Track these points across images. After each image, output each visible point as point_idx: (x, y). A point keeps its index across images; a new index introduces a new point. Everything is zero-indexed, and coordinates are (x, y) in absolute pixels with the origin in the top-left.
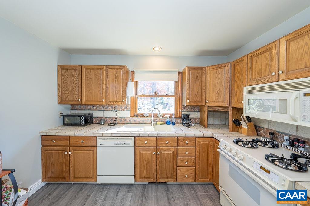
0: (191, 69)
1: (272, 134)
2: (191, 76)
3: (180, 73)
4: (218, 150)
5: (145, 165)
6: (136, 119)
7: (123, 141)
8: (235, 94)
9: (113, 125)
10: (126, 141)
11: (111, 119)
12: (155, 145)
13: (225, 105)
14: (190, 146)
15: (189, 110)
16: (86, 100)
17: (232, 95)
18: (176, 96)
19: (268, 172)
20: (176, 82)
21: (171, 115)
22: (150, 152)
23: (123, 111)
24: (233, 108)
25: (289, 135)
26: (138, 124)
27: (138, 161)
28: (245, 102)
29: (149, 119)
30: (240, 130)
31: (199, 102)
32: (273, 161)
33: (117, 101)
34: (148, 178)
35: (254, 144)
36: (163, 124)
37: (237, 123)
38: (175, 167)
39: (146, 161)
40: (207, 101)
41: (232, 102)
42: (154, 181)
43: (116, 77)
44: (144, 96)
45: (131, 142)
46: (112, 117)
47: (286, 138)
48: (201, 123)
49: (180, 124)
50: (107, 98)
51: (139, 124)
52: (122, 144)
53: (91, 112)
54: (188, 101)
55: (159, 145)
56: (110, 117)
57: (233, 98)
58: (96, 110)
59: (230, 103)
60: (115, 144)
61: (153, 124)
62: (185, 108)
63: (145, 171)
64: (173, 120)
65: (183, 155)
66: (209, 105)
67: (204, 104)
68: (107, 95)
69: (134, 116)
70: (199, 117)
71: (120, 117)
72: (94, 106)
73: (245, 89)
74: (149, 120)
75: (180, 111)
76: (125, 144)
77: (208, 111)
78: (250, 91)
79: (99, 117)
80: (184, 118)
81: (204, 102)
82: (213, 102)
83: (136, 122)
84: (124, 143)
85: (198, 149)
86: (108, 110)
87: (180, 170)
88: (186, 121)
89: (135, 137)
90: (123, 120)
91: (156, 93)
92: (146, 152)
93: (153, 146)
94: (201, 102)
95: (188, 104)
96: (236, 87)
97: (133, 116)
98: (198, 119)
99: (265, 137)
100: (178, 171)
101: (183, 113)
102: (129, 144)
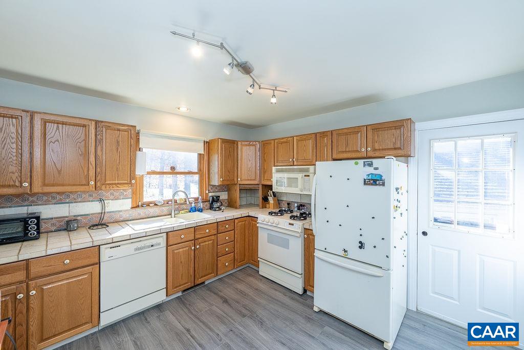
0: (224, 141)
1: (288, 204)
2: (223, 150)
3: (207, 142)
4: (258, 225)
5: (181, 268)
6: (141, 212)
7: (149, 243)
8: (265, 172)
9: (100, 227)
10: (154, 242)
11: (89, 217)
12: (193, 238)
13: (256, 182)
14: (229, 230)
15: (216, 190)
16: (44, 185)
17: (262, 173)
18: (200, 172)
19: (293, 225)
20: (200, 155)
21: (196, 199)
22: (187, 248)
23: (116, 199)
24: (262, 185)
25: (297, 203)
26: (146, 218)
27: (170, 265)
28: (274, 180)
29: (163, 208)
30: (268, 205)
31: (231, 180)
32: (294, 219)
33: (120, 184)
34: (184, 284)
35: (281, 212)
36: (187, 212)
37: (265, 199)
38: (216, 258)
39: (181, 262)
40: (239, 179)
41: (262, 180)
42: (193, 285)
43: (118, 142)
44: (154, 173)
45: (162, 240)
46: (92, 214)
47: (296, 205)
48: (231, 204)
49: (207, 209)
50: (98, 179)
51: (148, 218)
52: (148, 247)
53: (33, 209)
54: (221, 179)
55: (197, 236)
56: (88, 215)
57: (262, 176)
58: (49, 204)
59: (260, 180)
60: (136, 249)
61: (175, 214)
62: (212, 189)
63: (181, 276)
64: (201, 205)
65: (223, 242)
66: (241, 183)
67: (236, 183)
68: (97, 173)
69: (138, 206)
70: (227, 198)
71: (110, 212)
72: (40, 195)
73: (274, 169)
74: (165, 210)
75: (207, 192)
76: (152, 246)
77: (240, 190)
78: (278, 171)
79: (55, 218)
80: (213, 200)
81: (235, 179)
82: (246, 180)
83: (143, 215)
84: (151, 244)
85: (236, 232)
86: (80, 202)
87: (220, 260)
88: (216, 205)
89: (167, 233)
90: (117, 217)
91: (173, 168)
92: (181, 250)
93: (191, 239)
94: (234, 180)
95: (221, 183)
96: (266, 165)
97: (136, 207)
98: (226, 201)
99: (285, 207)
100: (219, 261)
101: (210, 194)
102: (159, 244)
